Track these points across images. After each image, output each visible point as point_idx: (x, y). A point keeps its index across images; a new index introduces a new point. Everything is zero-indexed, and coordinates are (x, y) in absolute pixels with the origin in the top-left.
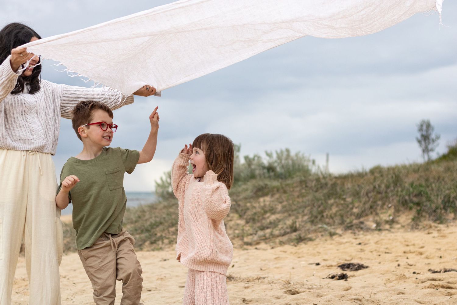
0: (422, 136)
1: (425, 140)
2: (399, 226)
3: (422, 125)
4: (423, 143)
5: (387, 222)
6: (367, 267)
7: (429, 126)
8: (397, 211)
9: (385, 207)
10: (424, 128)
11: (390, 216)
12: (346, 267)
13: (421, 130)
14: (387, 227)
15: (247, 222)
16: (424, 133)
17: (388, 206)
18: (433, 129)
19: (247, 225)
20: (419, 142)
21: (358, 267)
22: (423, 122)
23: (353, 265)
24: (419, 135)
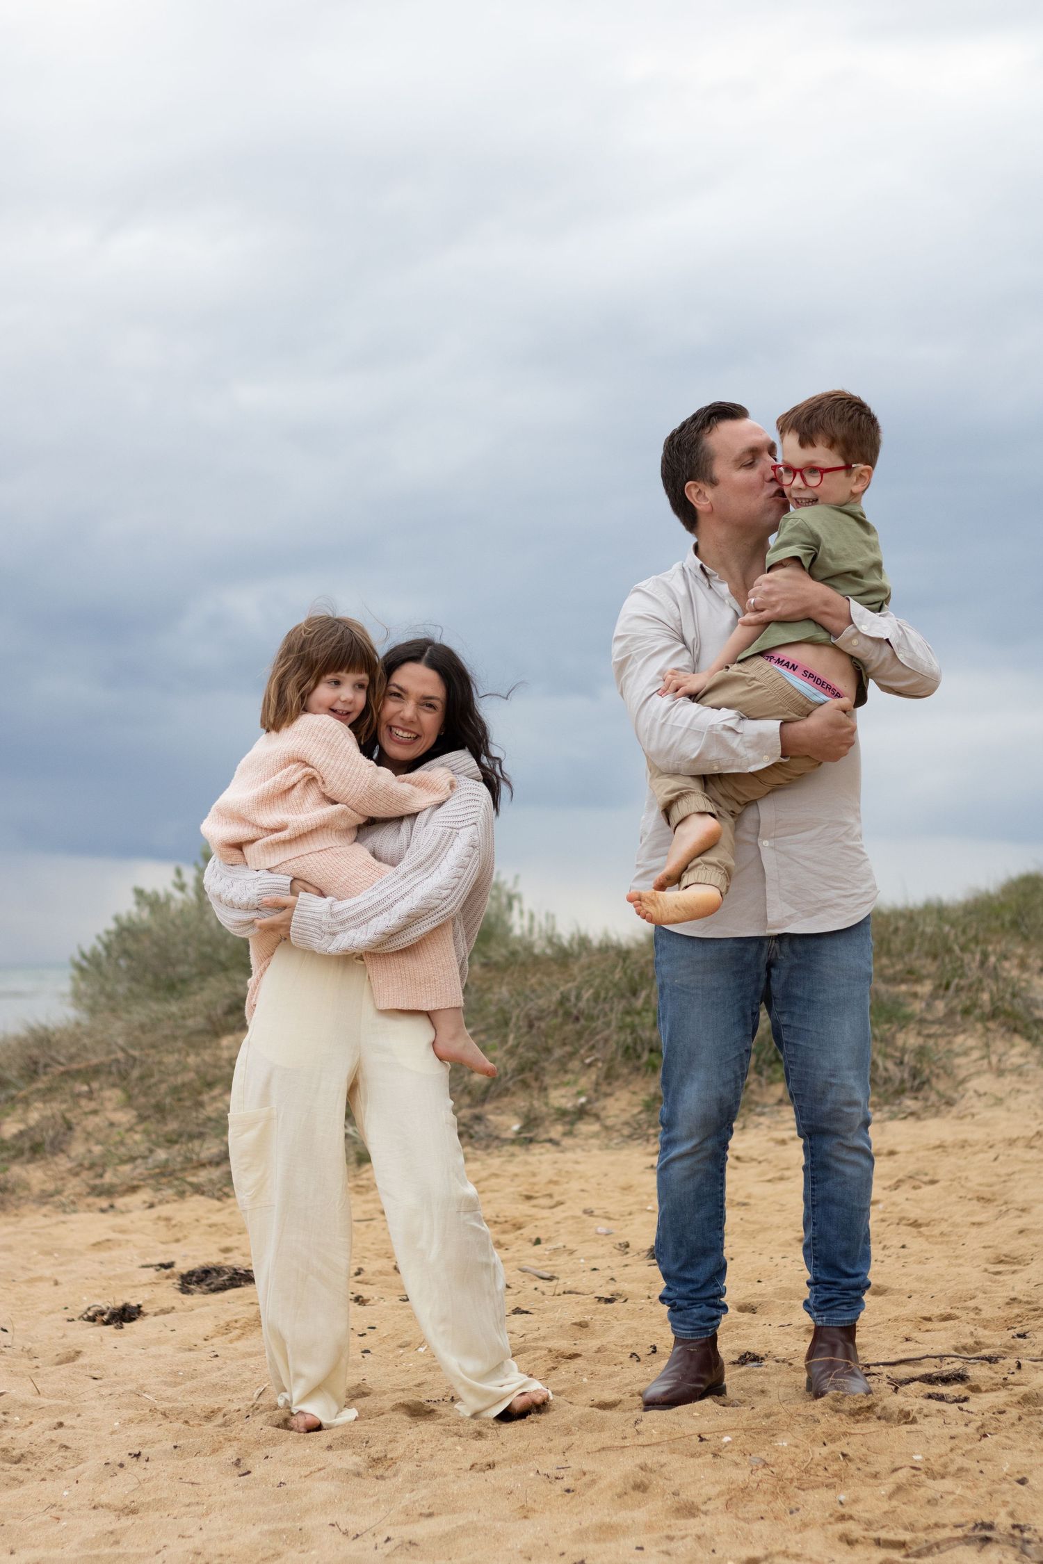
2: (596, 1127)
5: (562, 1114)
8: (610, 1076)
9: (575, 1065)
11: (579, 1094)
12: (194, 1279)
14: (556, 1131)
15: (142, 1118)
17: (582, 1061)
19: (140, 1128)
21: (231, 1279)
23: (218, 1271)
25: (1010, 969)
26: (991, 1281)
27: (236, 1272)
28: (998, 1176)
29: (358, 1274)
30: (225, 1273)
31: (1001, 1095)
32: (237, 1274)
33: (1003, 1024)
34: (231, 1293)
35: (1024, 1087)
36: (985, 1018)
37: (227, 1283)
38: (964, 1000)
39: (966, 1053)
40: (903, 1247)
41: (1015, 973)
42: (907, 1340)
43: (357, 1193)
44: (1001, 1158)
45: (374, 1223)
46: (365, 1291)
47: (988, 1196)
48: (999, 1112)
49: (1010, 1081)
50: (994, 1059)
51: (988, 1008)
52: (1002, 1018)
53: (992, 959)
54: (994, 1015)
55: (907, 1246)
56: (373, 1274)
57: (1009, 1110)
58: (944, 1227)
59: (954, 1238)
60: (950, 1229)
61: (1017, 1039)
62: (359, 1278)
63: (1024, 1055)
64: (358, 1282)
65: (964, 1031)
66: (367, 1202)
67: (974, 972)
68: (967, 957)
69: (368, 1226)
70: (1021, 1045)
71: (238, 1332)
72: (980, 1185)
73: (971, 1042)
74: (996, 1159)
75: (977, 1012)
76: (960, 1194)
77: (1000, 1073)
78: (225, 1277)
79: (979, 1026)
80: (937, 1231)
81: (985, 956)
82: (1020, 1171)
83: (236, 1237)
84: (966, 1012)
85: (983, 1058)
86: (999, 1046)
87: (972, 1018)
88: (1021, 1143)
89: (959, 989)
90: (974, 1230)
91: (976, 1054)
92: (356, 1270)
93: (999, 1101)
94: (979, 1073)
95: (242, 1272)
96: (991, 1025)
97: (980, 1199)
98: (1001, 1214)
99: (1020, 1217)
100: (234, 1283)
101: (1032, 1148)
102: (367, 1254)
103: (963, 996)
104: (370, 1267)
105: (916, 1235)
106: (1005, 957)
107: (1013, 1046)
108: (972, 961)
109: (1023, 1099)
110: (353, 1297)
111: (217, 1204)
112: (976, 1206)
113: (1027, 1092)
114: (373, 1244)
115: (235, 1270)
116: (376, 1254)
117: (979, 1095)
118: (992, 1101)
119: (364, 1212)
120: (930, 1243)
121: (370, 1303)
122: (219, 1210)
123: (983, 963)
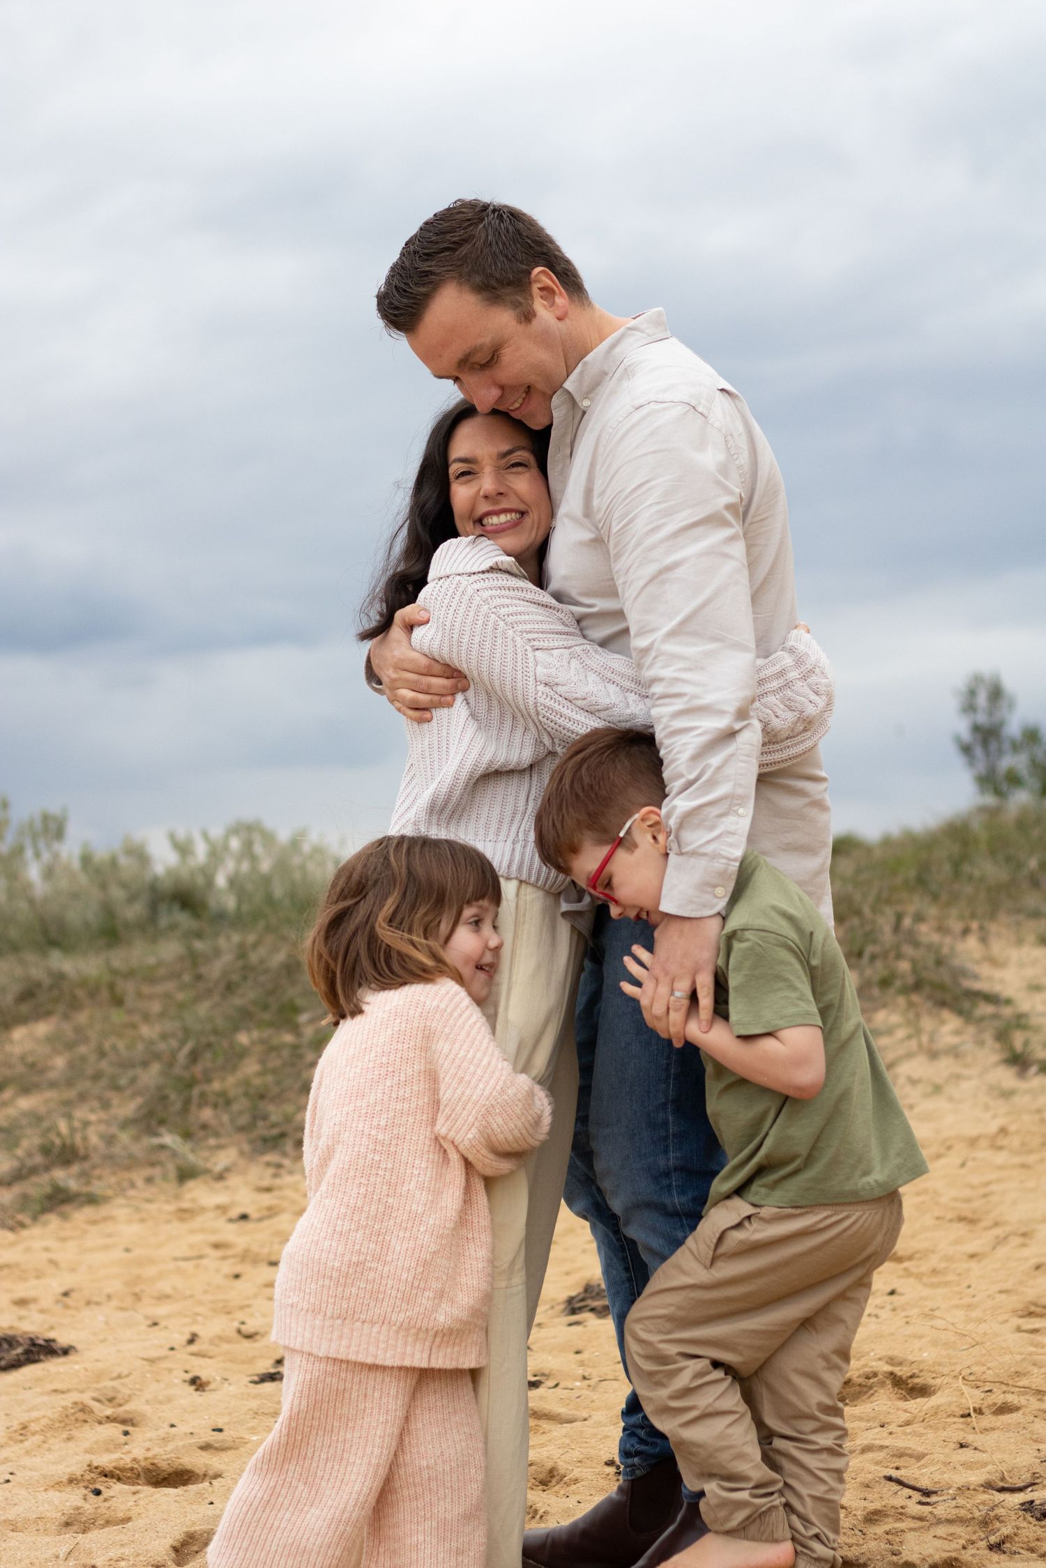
0: (976, 729)
1: (985, 743)
3: (972, 693)
4: (979, 752)
6: (66, 1352)
7: (996, 693)
10: (982, 700)
13: (969, 707)
16: (982, 718)
18: (1011, 705)
20: (966, 750)
22: (977, 679)
24: (962, 726)
25: (926, 932)
26: (1032, 1344)
27: (33, 1342)
28: (972, 1187)
29: (191, 1341)
30: (20, 1344)
31: (939, 1081)
32: (34, 1345)
33: (930, 997)
34: (29, 1371)
35: (965, 1072)
36: (906, 990)
37: (22, 1358)
38: (877, 970)
39: (890, 1031)
40: (892, 1293)
41: (936, 938)
42: (962, 1446)
43: (182, 1220)
44: (970, 1164)
45: (204, 1262)
46: (205, 1370)
47: (969, 1215)
48: (940, 1103)
49: (945, 1066)
50: (925, 1039)
51: (911, 980)
52: (927, 990)
53: (907, 922)
54: (918, 986)
55: (899, 1290)
56: (212, 1342)
57: (951, 1099)
58: (934, 1261)
59: (950, 1277)
60: (943, 1265)
61: (946, 1014)
62: (193, 1348)
63: (957, 1032)
64: (193, 1354)
65: (884, 1006)
66: (192, 1232)
67: (887, 936)
68: (881, 920)
69: (197, 1266)
70: (952, 1022)
71: (37, 1439)
72: (955, 1200)
73: (895, 1018)
74: (963, 1165)
75: (898, 983)
76: (937, 1214)
77: (933, 1055)
78: (20, 1350)
79: (901, 1000)
80: (925, 1267)
81: (899, 917)
82: (998, 1181)
83: (33, 1282)
84: (885, 983)
85: (909, 1037)
86: (927, 1023)
87: (892, 991)
88: (984, 1143)
89: (873, 958)
90: (973, 1264)
91: (901, 1033)
92: (188, 1337)
93: (937, 1089)
94: (909, 1056)
95: (41, 1342)
96: (915, 998)
97: (961, 1219)
98: (1000, 1241)
99: (1024, 1245)
100: (31, 1357)
101: (1001, 1148)
102: (200, 1309)
103: (879, 964)
104: (207, 1330)
105: (901, 1273)
106: (919, 918)
107: (943, 1022)
108: (885, 923)
109: (965, 1085)
110: (188, 1377)
111: (10, 1236)
112: (960, 1230)
113: (969, 1078)
114: (206, 1292)
115: (31, 1339)
116: (214, 1310)
117: (913, 1082)
118: (929, 1089)
119: (191, 1246)
120: (925, 1285)
121: (212, 1386)
122: (12, 1244)
123: (897, 927)
